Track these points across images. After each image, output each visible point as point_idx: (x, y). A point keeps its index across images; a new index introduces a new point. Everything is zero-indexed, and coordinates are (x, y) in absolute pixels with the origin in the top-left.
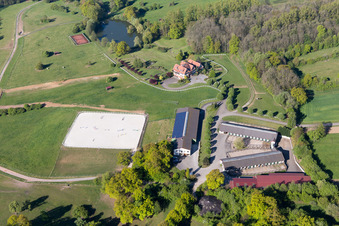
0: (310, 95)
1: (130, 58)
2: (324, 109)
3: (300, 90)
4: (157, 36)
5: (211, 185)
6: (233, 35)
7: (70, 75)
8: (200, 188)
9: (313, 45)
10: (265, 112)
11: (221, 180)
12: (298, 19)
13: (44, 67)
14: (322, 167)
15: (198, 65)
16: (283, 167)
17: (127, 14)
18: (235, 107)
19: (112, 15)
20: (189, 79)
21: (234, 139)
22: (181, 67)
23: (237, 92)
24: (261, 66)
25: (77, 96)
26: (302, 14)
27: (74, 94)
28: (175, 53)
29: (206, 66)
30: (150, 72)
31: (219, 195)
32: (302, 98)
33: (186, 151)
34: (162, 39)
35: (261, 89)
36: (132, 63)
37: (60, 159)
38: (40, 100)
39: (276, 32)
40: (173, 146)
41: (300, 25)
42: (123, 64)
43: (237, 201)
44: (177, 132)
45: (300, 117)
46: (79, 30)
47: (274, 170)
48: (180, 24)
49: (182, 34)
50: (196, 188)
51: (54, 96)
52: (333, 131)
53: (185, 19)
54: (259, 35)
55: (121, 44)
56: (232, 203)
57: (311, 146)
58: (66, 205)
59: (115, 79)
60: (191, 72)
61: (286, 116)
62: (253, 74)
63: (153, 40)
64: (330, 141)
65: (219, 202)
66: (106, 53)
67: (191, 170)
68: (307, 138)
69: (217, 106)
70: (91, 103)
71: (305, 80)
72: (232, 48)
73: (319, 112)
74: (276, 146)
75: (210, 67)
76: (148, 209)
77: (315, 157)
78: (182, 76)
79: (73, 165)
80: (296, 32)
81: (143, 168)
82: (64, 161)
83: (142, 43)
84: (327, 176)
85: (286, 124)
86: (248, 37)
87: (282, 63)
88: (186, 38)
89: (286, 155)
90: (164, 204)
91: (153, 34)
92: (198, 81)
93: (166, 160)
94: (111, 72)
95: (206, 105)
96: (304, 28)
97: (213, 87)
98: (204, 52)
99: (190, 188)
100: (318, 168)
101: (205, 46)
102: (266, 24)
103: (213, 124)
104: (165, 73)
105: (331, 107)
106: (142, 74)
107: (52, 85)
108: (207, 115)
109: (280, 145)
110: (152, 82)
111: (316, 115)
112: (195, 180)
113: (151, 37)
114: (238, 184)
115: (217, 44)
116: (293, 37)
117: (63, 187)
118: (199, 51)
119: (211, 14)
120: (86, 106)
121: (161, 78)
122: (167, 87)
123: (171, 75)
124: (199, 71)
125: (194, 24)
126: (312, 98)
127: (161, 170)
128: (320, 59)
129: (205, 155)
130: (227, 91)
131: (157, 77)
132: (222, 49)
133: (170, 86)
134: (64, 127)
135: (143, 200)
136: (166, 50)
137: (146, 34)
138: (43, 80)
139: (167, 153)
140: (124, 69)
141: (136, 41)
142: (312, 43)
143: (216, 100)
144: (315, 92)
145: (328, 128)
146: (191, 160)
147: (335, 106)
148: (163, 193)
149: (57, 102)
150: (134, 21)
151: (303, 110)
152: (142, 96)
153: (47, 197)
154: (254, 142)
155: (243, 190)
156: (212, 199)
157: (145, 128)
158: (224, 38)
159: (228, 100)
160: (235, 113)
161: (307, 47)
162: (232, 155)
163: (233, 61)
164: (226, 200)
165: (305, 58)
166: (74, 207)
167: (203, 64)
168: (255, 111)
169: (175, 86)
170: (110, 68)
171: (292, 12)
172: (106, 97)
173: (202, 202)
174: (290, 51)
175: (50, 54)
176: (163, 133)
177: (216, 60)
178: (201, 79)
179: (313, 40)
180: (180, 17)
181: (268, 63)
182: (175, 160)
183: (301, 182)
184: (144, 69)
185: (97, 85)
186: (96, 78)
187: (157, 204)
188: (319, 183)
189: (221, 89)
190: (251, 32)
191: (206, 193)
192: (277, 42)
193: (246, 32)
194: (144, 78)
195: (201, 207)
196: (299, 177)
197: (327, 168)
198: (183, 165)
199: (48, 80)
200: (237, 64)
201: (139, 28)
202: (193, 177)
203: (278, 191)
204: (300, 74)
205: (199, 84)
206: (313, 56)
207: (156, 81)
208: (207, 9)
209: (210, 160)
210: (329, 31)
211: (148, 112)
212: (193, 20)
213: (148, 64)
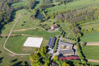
2: (85, 38)
3: (80, 34)
4: (49, 18)
5: (55, 59)
6: (66, 18)
7: (28, 27)
8: (53, 59)
9: (84, 21)
10: (71, 39)
11: (57, 58)
12: (82, 14)
13: (23, 25)
15: (57, 26)
16: (74, 54)
18: (64, 37)
19: (40, 13)
20: (54, 29)
21: (63, 46)
22: (53, 27)
23: (65, 33)
24: (71, 27)
25: (29, 33)
26: (82, 13)
27: (28, 32)
28: (52, 22)
30: (46, 27)
33: (50, 49)
35: (71, 32)
36: (42, 25)
37: (22, 49)
38: (20, 34)
39: (76, 18)
40: (48, 47)
41: (82, 16)
42: (40, 25)
43: (61, 64)
44: (49, 44)
46: (32, 16)
47: (71, 55)
48: (54, 15)
49: (54, 18)
50: (51, 59)
51: (24, 33)
52: (87, 45)
53: (55, 14)
54: (72, 19)
55: (40, 20)
56: (60, 64)
57: (81, 49)
58: (21, 61)
59: (38, 29)
60: (55, 28)
61: (76, 40)
62: (69, 29)
63: (48, 19)
64: (86, 47)
65: (56, 63)
66: (37, 22)
67: (51, 54)
68: (80, 46)
69: (60, 37)
70: (31, 35)
71: (81, 31)
72: (65, 21)
73: (84, 39)
74: (72, 48)
75: (60, 26)
76: (39, 64)
77: (82, 52)
78: (53, 28)
79: (25, 51)
80: (81, 18)
82: (23, 50)
83: (45, 20)
84: (84, 58)
85: (76, 42)
87: (76, 26)
89: (75, 50)
90: (43, 63)
91: (48, 18)
92: (56, 30)
93: (45, 51)
94: (37, 27)
95: (57, 36)
96: (83, 17)
97: (60, 32)
98: (59, 22)
102: (74, 16)
103: (58, 42)
104: (49, 27)
105: (87, 38)
106: (44, 28)
107: (24, 30)
108: (57, 39)
109: (74, 48)
110: (46, 30)
111: (83, 40)
112: (52, 57)
113: (47, 18)
114: (61, 59)
115: (62, 20)
116: (80, 19)
117: (22, 56)
119: (61, 13)
120: (30, 35)
122: (49, 31)
123: (50, 28)
124: (57, 27)
125: (57, 15)
126: (83, 35)
127: (44, 54)
128: (86, 25)
129: (55, 50)
130: (62, 33)
131: (47, 29)
132: (63, 22)
133: (50, 31)
134: (24, 41)
135: (38, 62)
136: (50, 22)
137: (46, 18)
138: (22, 29)
140: (40, 26)
141: (44, 19)
143: (59, 35)
144: (84, 34)
146: (52, 51)
147: (88, 38)
148: (43, 60)
149: (24, 34)
150: (44, 14)
151: (80, 39)
152: (43, 33)
153: (17, 59)
154: (68, 47)
155: (62, 61)
156: (55, 62)
158: (64, 19)
159: (62, 35)
160: (64, 39)
162: (62, 50)
163: (65, 25)
164: (58, 63)
166: (23, 62)
167: (58, 25)
168: (69, 38)
169: (51, 31)
170: (37, 26)
171: (80, 13)
172: (35, 33)
173: (52, 63)
174: (79, 23)
175: (25, 22)
176: (46, 43)
178: (57, 29)
179: (85, 20)
180: (54, 14)
181: (73, 26)
182: (48, 51)
183: (77, 59)
185: (33, 30)
186: (34, 28)
187: (41, 63)
188: (82, 60)
190: (70, 18)
192: (76, 20)
194: (44, 29)
195: (52, 65)
197: (84, 55)
198: (50, 52)
199: (23, 29)
201: (45, 16)
203: (71, 61)
205: (56, 31)
206: (84, 24)
208: (61, 12)
209: (56, 52)
210: (89, 18)
211: (44, 38)
212: (57, 14)
213: (46, 25)
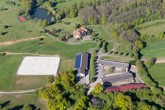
0: (145, 45)
1: (50, 28)
2: (152, 51)
3: (139, 42)
4: (63, 16)
5: (96, 92)
6: (103, 15)
7: (18, 37)
8: (91, 93)
9: (144, 19)
10: (122, 54)
11: (102, 89)
12: (136, 6)
13: (4, 34)
14: (153, 80)
15: (86, 30)
16: (133, 81)
17: (47, 5)
18: (107, 51)
19: (39, 6)
20: (82, 38)
21: (107, 68)
22: (77, 32)
23: (107, 44)
24: (119, 30)
25: (23, 49)
26: (138, 3)
27: (21, 47)
29: (90, 31)
30: (61, 35)
31: (101, 96)
32: (141, 46)
33: (82, 75)
34: (66, 18)
35: (119, 42)
36: (51, 31)
37: (15, 81)
38: (3, 51)
39: (125, 13)
40: (75, 72)
41: (137, 9)
42: (46, 31)
43: (110, 99)
44: (77, 65)
45: (140, 56)
46: (21, 14)
47: (128, 83)
48: (75, 10)
49: (76, 15)
50: (88, 93)
51: (10, 48)
52: (157, 62)
53: (78, 7)
54: (117, 15)
55: (45, 21)
56: (108, 100)
57: (146, 70)
58: (20, 105)
59: (42, 39)
60: (83, 34)
61: (133, 55)
62: (115, 35)
63: (61, 19)
64: (156, 67)
65: (101, 100)
66: (37, 25)
67: (86, 84)
68: (144, 66)
69: (97, 51)
70: (30, 52)
71: (141, 37)
72: (103, 22)
73: (149, 52)
74: (129, 70)
75: (92, 31)
76: (64, 105)
77: (149, 75)
78: (78, 36)
79: (23, 84)
80: (136, 13)
81: (60, 84)
82: (18, 82)
83: (56, 20)
84: (156, 85)
85: (133, 59)
86: (111, 16)
87: (129, 28)
88: (79, 17)
89: (134, 75)
90: (73, 102)
91: (61, 16)
92: (86, 39)
93: (73, 79)
94: (40, 36)
95: (91, 51)
96: (140, 11)
97: (95, 42)
98: (89, 24)
99: (86, 94)
100: (151, 81)
101: (89, 21)
102: (120, 9)
103: (96, 61)
104: (69, 35)
105: (155, 50)
106: (56, 36)
107: (9, 43)
108: (92, 56)
109: (131, 70)
110: (62, 40)
111: (148, 54)
112: (88, 89)
113: (60, 17)
114: (110, 91)
115: (95, 19)
116: (134, 15)
117: (18, 95)
118: (86, 24)
119: (91, 4)
120: (28, 54)
121: (67, 38)
122: (70, 42)
123: (72, 36)
124: (87, 34)
125: (83, 10)
126: (146, 46)
127: (70, 85)
128: (148, 26)
129: (92, 76)
130: (102, 43)
131: (65, 37)
132: (98, 22)
133: (72, 42)
134: (17, 65)
136: (69, 24)
137: (58, 16)
138: (3, 41)
139: (73, 76)
140: (47, 34)
141: (53, 19)
142: (144, 18)
143: (96, 48)
144: (147, 43)
145: (155, 60)
147: (158, 50)
148: (72, 97)
149: (12, 52)
150: (51, 9)
151: (142, 52)
152: (58, 47)
153: (10, 101)
154: (117, 69)
155: (113, 93)
156: (97, 98)
157: (60, 64)
158: (99, 16)
159: (103, 48)
160: (106, 54)
161: (142, 20)
162: (106, 76)
163: (104, 29)
164: (104, 99)
165: (141, 26)
166: (25, 106)
167: (88, 30)
168: (117, 53)
169: (75, 42)
170: (39, 34)
171: (133, 2)
172: (38, 48)
173: (92, 100)
174: (133, 22)
175: (7, 27)
176: (70, 66)
177: (95, 28)
178: (88, 38)
179: (144, 16)
180: (75, 6)
181: (122, 29)
182: (77, 80)
183: (142, 88)
184: (57, 34)
185: (33, 42)
186: (32, 39)
187: (69, 102)
188: (152, 88)
189: (99, 43)
190: (112, 13)
191: (94, 96)
192: (126, 18)
193: (110, 13)
194: (58, 38)
195: (92, 103)
196: (141, 86)
197: (155, 81)
198: (81, 82)
199: (7, 41)
200: (106, 30)
201: (54, 12)
202: (87, 88)
203: (131, 93)
204: (139, 34)
205: (87, 41)
206: (145, 24)
207: (64, 39)
208: (89, 2)
209: (95, 79)
210: (152, 12)
211: (61, 55)
212: (82, 8)
213: (59, 31)
